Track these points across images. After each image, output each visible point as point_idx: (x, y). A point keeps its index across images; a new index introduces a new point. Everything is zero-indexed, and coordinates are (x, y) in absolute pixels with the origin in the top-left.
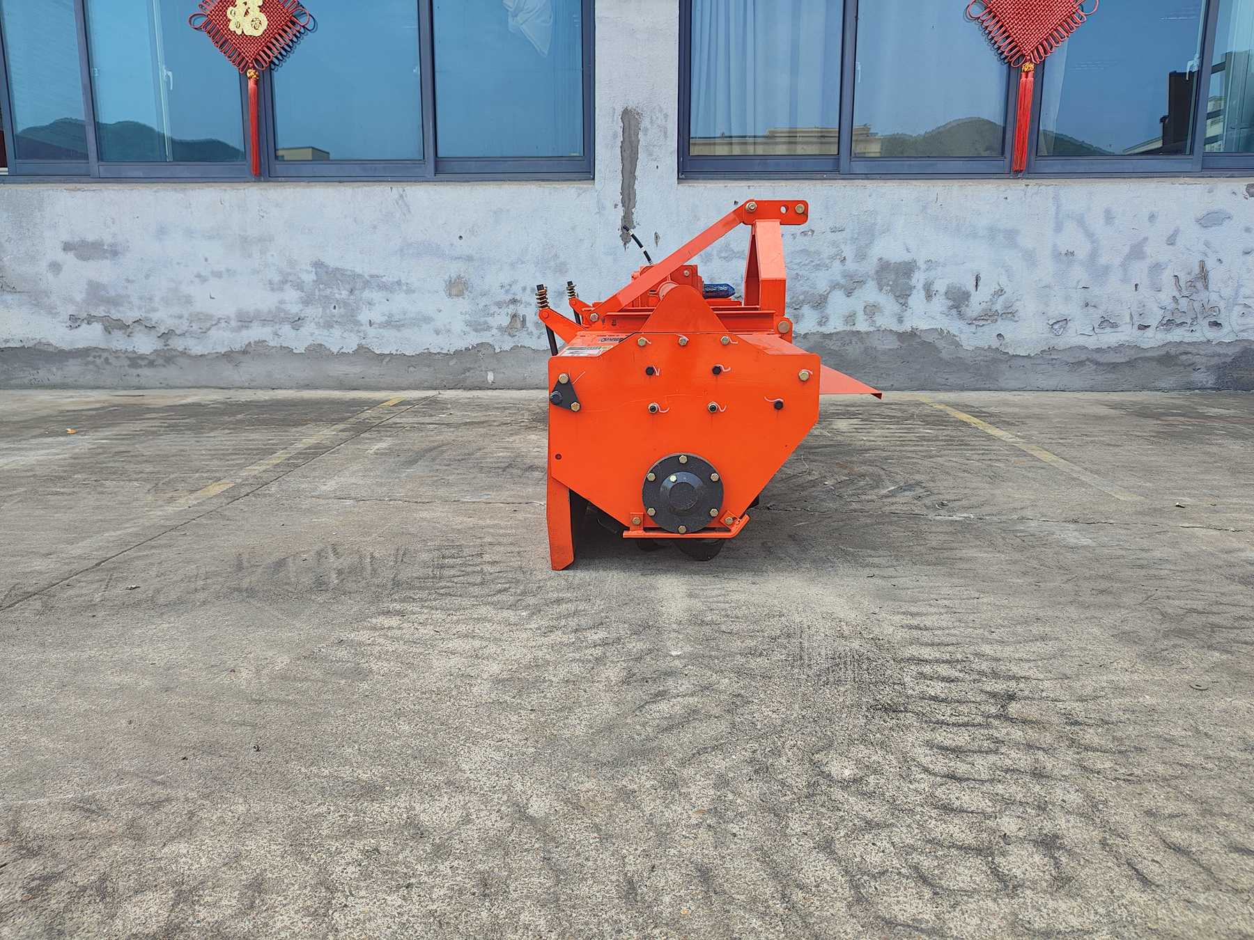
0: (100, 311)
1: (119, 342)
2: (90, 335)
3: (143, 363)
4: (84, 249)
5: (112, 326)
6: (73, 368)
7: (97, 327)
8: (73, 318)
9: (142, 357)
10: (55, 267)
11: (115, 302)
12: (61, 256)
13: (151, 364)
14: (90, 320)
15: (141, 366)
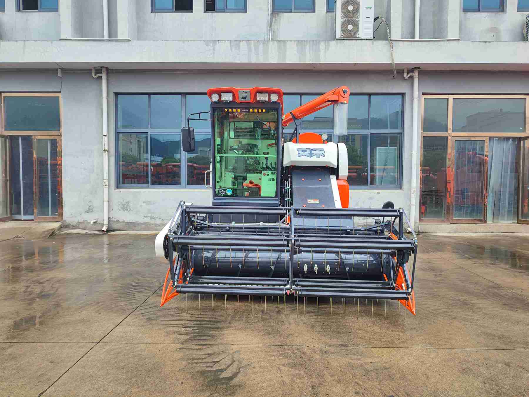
0: (150, 215)
1: (153, 221)
2: (147, 220)
3: (158, 225)
4: (148, 203)
5: (152, 218)
6: (143, 226)
7: (149, 218)
8: (144, 216)
9: (158, 224)
10: (141, 206)
11: (153, 213)
12: (143, 204)
13: (159, 226)
14: (147, 217)
15: (157, 226)
